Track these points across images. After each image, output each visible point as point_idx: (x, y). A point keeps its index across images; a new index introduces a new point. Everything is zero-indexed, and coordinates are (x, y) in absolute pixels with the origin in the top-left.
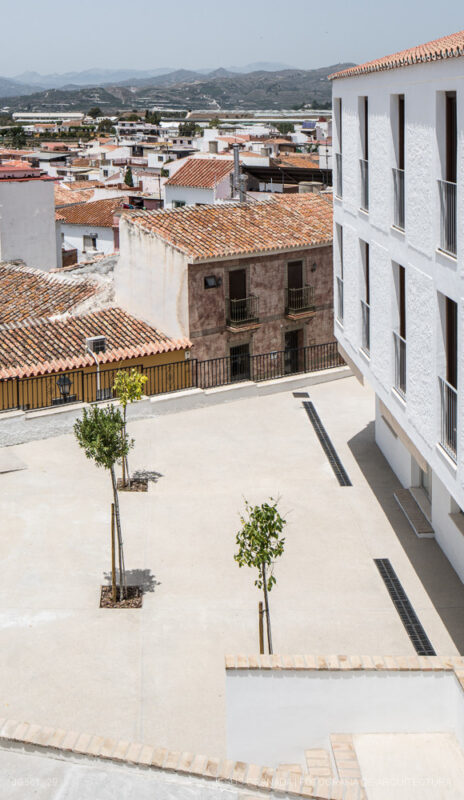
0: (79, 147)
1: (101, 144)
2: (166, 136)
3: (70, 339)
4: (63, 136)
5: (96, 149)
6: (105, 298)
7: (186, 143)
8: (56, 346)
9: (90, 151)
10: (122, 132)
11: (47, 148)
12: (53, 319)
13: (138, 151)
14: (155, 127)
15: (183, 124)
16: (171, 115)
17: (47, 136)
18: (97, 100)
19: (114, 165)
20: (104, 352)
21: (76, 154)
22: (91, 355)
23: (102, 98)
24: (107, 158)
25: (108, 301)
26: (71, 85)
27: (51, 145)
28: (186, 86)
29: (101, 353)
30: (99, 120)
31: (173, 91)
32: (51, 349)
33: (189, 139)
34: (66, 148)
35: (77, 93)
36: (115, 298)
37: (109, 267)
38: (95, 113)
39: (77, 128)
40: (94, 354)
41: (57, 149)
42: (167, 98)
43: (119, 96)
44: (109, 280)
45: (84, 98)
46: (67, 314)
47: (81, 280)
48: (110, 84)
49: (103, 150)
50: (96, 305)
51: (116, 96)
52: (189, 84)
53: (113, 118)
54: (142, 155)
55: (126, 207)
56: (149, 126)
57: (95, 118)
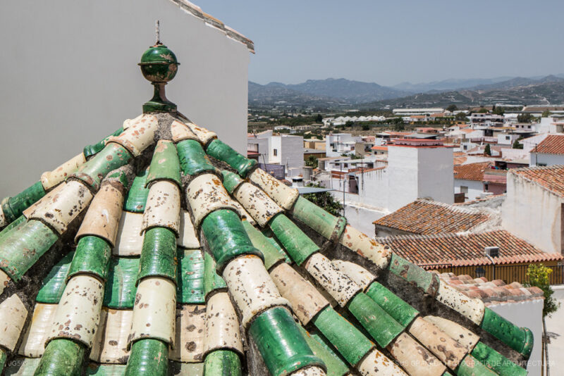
0: (444, 130)
1: (460, 128)
2: (510, 123)
3: (472, 248)
4: (431, 123)
5: (457, 132)
6: (495, 223)
7: (526, 128)
8: (463, 251)
9: (452, 133)
10: (474, 121)
11: (422, 131)
12: (459, 234)
13: (489, 133)
14: (500, 117)
15: (521, 114)
16: (511, 109)
17: (419, 124)
18: (453, 99)
19: (472, 142)
20: (498, 257)
21: (443, 135)
22: (489, 258)
23: (456, 99)
24: (466, 137)
25: (497, 225)
26: (434, 91)
27: (425, 129)
28: (522, 89)
29: (496, 257)
30: (455, 113)
31: (511, 92)
32: (460, 252)
33: (529, 124)
34: (436, 131)
35: (437, 95)
36: (502, 224)
37: (498, 203)
38: (452, 109)
39: (441, 118)
40: (491, 258)
41: (429, 132)
42: (506, 97)
43: (470, 96)
44: (498, 212)
45: (443, 98)
46: (468, 232)
47: (477, 211)
48: (462, 89)
49: (462, 132)
50: (488, 227)
51: (467, 96)
52: (524, 87)
53: (466, 112)
54: (492, 135)
55: (493, 168)
56: (496, 116)
57: (452, 111)
